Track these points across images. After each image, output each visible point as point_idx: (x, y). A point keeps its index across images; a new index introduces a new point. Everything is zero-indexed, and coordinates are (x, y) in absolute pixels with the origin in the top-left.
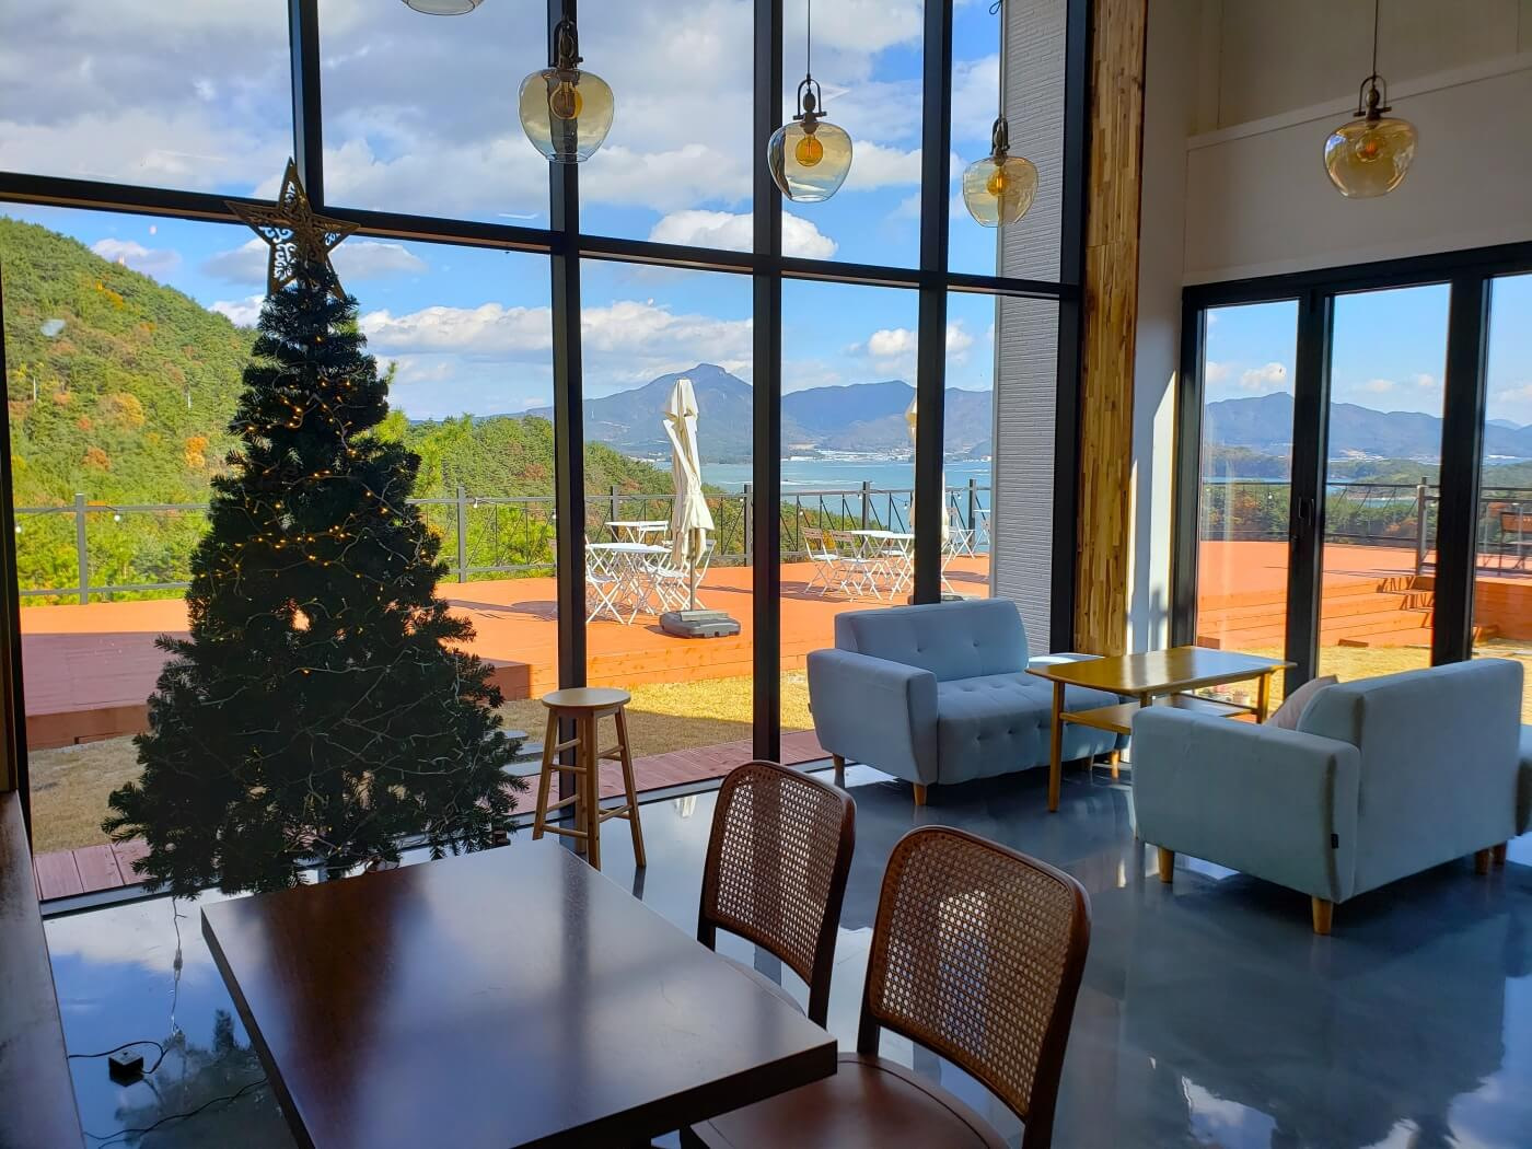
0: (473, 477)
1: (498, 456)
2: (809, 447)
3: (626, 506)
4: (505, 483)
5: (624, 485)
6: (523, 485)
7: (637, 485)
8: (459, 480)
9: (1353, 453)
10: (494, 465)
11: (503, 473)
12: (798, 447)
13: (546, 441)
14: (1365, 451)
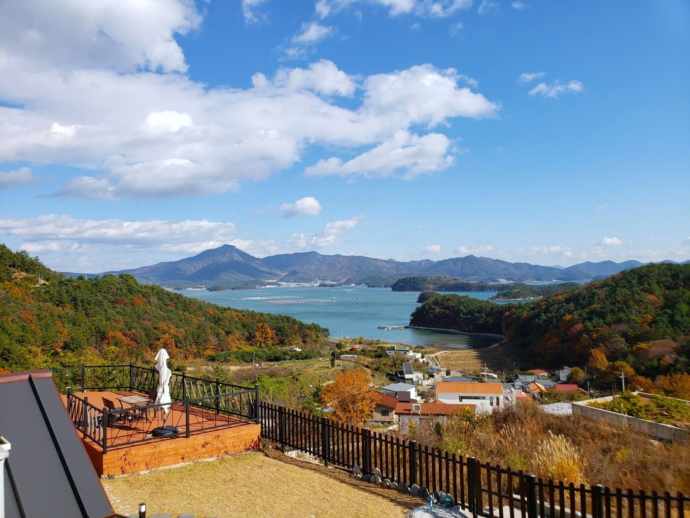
0: (89, 304)
1: (104, 294)
2: (275, 281)
3: (165, 316)
4: (106, 307)
5: (167, 305)
6: (114, 307)
7: (174, 305)
8: (82, 306)
9: (501, 280)
10: (100, 298)
11: (105, 302)
12: (270, 281)
13: (129, 286)
14: (506, 279)
